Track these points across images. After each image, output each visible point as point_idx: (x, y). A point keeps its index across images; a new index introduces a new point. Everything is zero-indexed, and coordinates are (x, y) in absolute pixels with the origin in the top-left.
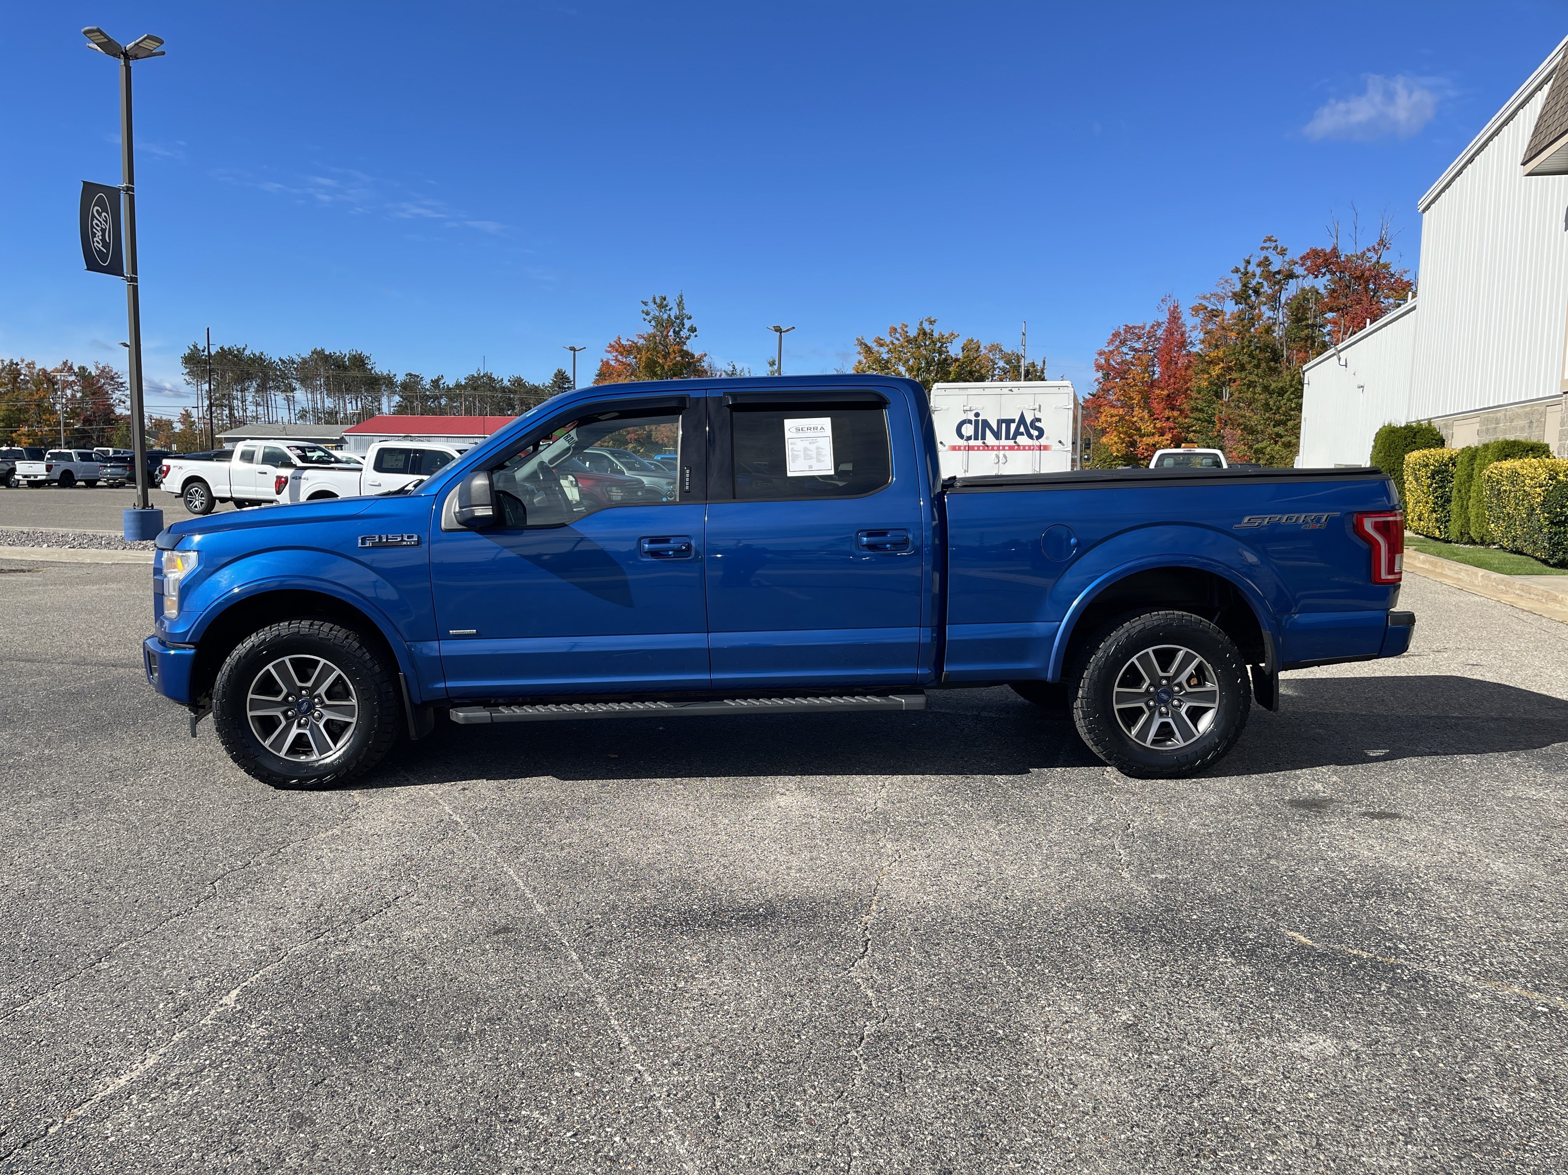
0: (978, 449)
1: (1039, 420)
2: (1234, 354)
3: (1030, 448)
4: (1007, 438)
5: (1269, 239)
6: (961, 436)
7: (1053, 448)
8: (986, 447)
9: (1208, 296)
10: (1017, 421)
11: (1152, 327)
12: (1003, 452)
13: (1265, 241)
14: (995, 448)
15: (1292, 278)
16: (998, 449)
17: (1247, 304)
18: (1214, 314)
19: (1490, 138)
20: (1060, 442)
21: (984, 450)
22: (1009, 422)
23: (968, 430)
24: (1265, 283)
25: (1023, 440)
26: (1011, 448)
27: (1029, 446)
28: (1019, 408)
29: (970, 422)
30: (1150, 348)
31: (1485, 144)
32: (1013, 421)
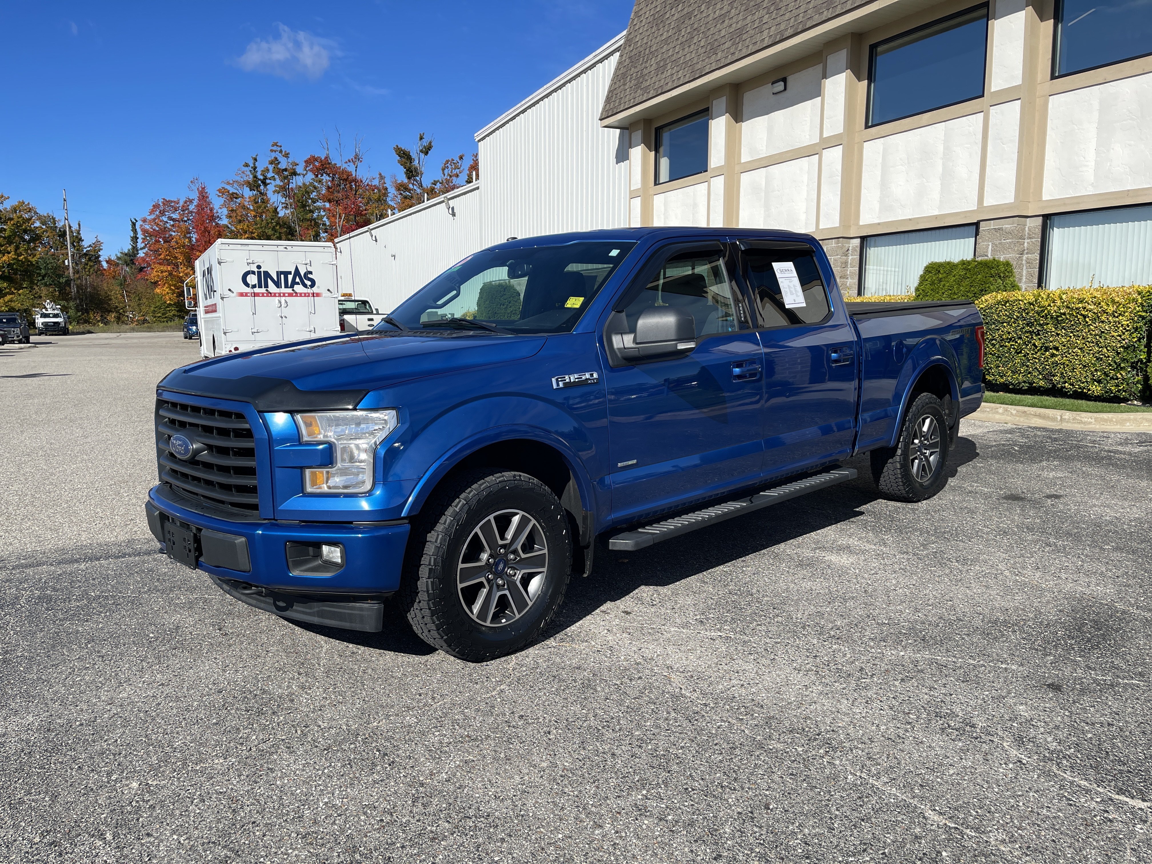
0: (263, 296)
1: (311, 273)
2: (262, 228)
3: (306, 295)
4: (286, 286)
5: (275, 144)
6: (247, 284)
7: (324, 295)
8: (269, 294)
9: (231, 182)
10: (293, 273)
11: (186, 202)
12: (284, 298)
13: (273, 146)
14: (277, 295)
15: (295, 175)
16: (280, 296)
17: (258, 191)
18: (234, 196)
19: (542, 99)
20: (329, 290)
21: (267, 296)
22: (286, 274)
23: (252, 279)
24: (276, 176)
25: (299, 288)
26: (290, 295)
27: (305, 294)
28: (293, 263)
29: (253, 273)
30: (186, 219)
31: (537, 102)
32: (290, 273)
